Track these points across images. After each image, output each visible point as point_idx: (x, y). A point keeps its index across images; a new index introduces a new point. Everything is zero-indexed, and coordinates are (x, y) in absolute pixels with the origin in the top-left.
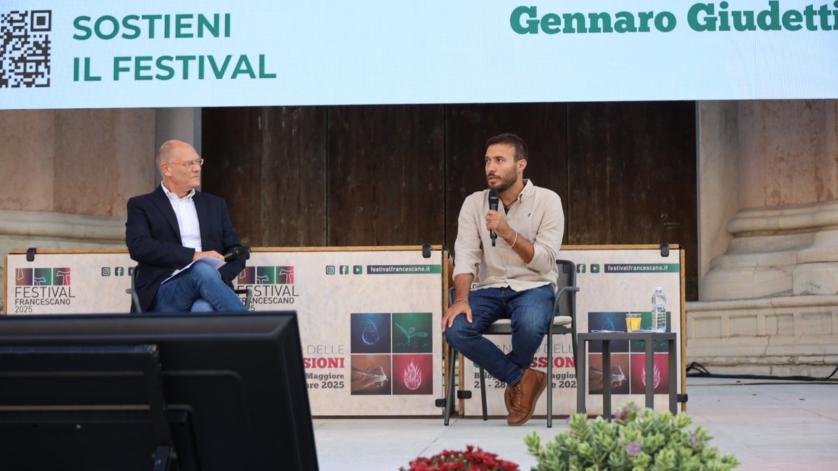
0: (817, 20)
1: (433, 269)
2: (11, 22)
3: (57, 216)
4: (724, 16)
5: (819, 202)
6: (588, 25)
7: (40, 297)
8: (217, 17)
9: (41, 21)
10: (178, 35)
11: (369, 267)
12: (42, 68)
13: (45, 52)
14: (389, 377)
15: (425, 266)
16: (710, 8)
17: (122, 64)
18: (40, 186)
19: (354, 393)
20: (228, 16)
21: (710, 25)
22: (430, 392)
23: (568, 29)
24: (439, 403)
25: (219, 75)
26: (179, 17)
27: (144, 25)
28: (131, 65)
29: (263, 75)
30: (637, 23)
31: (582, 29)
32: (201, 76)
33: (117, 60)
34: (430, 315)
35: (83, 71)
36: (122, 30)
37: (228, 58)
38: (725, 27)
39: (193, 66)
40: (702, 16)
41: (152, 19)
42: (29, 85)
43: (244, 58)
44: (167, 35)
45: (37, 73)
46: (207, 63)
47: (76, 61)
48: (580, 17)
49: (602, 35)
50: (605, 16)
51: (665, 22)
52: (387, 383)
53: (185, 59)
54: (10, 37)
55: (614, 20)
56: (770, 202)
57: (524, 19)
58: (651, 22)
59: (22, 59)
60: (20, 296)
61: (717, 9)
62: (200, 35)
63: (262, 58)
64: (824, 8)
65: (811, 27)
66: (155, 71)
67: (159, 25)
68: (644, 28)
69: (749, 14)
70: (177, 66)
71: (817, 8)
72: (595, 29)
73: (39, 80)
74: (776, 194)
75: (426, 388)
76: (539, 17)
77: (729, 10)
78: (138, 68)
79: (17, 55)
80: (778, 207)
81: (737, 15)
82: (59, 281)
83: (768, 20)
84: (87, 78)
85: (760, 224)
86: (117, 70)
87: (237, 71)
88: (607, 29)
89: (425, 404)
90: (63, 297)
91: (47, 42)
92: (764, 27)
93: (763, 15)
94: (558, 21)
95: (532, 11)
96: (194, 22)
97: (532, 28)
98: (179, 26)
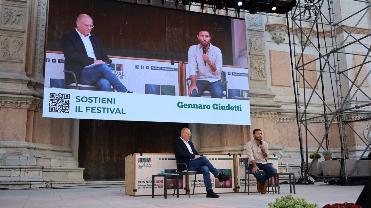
0: (237, 108)
1: (231, 159)
2: (59, 96)
3: (51, 145)
4: (219, 106)
5: (221, 146)
6: (193, 107)
7: (144, 165)
8: (112, 99)
9: (67, 96)
10: (102, 103)
11: (218, 158)
12: (67, 108)
13: (68, 104)
14: (223, 184)
15: (229, 158)
16: (217, 105)
17: (88, 109)
18: (47, 138)
19: (216, 188)
20: (114, 99)
21: (217, 108)
22: (232, 187)
23: (189, 107)
24: (234, 190)
25: (112, 113)
26: (102, 98)
27: (94, 100)
28: (90, 109)
29: (122, 113)
30: (203, 107)
31: (192, 107)
32: (108, 113)
33: (87, 107)
34: (231, 169)
35: (78, 109)
36: (88, 100)
37: (114, 109)
38: (220, 109)
39: (106, 110)
40: (215, 106)
41: (96, 98)
42: (63, 112)
43: (118, 109)
44: (100, 102)
45: (66, 109)
46: (109, 109)
47: (76, 107)
48: (191, 105)
49: (193, 109)
50: (196, 105)
51: (208, 107)
52: (223, 185)
53: (104, 108)
54: (58, 100)
55: (198, 106)
56: (209, 146)
57: (180, 104)
58: (205, 107)
59: (62, 105)
60: (139, 165)
61: (218, 105)
62: (108, 103)
63: (122, 109)
64: (238, 106)
65: (236, 110)
66: (96, 111)
67: (98, 100)
68: (204, 108)
69: (224, 106)
70: (102, 110)
71: (237, 106)
72: (194, 108)
73: (66, 111)
74: (211, 144)
75: (231, 186)
76: (183, 104)
77: (220, 105)
78: (92, 110)
79: (60, 104)
80: (211, 147)
81: (222, 106)
82: (149, 161)
83: (228, 108)
84: (79, 111)
85: (208, 150)
86: (87, 110)
87: (116, 112)
88: (197, 108)
89: (231, 190)
90: (150, 165)
91: (69, 102)
92: (227, 109)
93: (227, 107)
94: (187, 106)
95: (182, 103)
96: (106, 100)
97: (182, 107)
98: (102, 100)
